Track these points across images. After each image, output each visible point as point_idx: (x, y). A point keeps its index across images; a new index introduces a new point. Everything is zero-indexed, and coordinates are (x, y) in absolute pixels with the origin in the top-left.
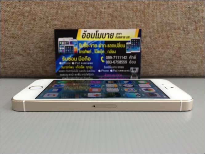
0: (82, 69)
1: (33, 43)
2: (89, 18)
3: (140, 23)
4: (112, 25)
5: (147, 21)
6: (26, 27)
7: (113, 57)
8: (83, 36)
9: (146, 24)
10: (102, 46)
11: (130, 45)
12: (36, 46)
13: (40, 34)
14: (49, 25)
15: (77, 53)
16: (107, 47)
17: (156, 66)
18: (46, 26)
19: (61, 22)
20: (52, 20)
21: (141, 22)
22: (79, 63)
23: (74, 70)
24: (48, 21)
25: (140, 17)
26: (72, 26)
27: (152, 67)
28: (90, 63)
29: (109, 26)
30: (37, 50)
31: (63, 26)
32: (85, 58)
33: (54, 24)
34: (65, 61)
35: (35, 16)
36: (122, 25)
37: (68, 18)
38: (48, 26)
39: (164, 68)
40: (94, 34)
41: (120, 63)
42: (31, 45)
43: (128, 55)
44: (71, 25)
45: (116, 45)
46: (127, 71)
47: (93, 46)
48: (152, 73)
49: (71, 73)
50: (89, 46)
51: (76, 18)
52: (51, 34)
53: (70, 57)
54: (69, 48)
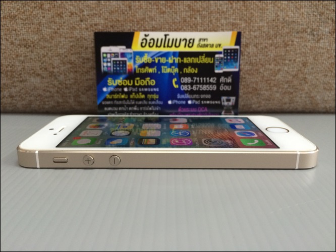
0: (142, 100)
1: (58, 56)
2: (153, 13)
3: (238, 21)
4: (192, 24)
5: (251, 18)
6: (46, 28)
7: (192, 79)
8: (142, 43)
9: (249, 24)
10: (174, 60)
11: (222, 58)
12: (64, 60)
13: (71, 40)
14: (86, 24)
15: (132, 73)
16: (182, 63)
17: (264, 94)
18: (80, 26)
19: (106, 19)
20: (90, 16)
21: (240, 20)
22: (136, 89)
23: (128, 101)
24: (84, 17)
25: (239, 11)
26: (124, 26)
27: (258, 96)
28: (155, 90)
29: (186, 26)
30: (65, 68)
31: (109, 26)
32: (146, 81)
33: (94, 23)
34: (112, 86)
35: (61, 10)
36: (208, 24)
37: (117, 13)
38: (84, 26)
39: (277, 98)
40: (162, 40)
41: (204, 90)
42: (55, 58)
43: (219, 76)
44: (121, 24)
45: (198, 59)
46: (217, 102)
47: (159, 61)
48: (257, 105)
49: (122, 105)
50: (153, 61)
51: (130, 12)
52: (88, 40)
53: (121, 78)
54: (119, 64)
